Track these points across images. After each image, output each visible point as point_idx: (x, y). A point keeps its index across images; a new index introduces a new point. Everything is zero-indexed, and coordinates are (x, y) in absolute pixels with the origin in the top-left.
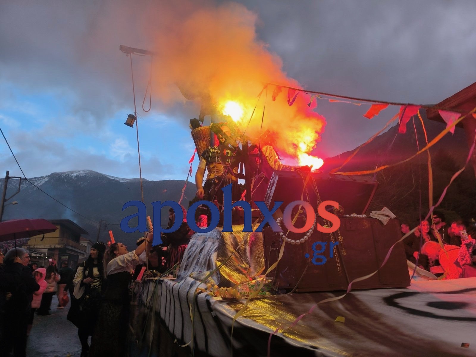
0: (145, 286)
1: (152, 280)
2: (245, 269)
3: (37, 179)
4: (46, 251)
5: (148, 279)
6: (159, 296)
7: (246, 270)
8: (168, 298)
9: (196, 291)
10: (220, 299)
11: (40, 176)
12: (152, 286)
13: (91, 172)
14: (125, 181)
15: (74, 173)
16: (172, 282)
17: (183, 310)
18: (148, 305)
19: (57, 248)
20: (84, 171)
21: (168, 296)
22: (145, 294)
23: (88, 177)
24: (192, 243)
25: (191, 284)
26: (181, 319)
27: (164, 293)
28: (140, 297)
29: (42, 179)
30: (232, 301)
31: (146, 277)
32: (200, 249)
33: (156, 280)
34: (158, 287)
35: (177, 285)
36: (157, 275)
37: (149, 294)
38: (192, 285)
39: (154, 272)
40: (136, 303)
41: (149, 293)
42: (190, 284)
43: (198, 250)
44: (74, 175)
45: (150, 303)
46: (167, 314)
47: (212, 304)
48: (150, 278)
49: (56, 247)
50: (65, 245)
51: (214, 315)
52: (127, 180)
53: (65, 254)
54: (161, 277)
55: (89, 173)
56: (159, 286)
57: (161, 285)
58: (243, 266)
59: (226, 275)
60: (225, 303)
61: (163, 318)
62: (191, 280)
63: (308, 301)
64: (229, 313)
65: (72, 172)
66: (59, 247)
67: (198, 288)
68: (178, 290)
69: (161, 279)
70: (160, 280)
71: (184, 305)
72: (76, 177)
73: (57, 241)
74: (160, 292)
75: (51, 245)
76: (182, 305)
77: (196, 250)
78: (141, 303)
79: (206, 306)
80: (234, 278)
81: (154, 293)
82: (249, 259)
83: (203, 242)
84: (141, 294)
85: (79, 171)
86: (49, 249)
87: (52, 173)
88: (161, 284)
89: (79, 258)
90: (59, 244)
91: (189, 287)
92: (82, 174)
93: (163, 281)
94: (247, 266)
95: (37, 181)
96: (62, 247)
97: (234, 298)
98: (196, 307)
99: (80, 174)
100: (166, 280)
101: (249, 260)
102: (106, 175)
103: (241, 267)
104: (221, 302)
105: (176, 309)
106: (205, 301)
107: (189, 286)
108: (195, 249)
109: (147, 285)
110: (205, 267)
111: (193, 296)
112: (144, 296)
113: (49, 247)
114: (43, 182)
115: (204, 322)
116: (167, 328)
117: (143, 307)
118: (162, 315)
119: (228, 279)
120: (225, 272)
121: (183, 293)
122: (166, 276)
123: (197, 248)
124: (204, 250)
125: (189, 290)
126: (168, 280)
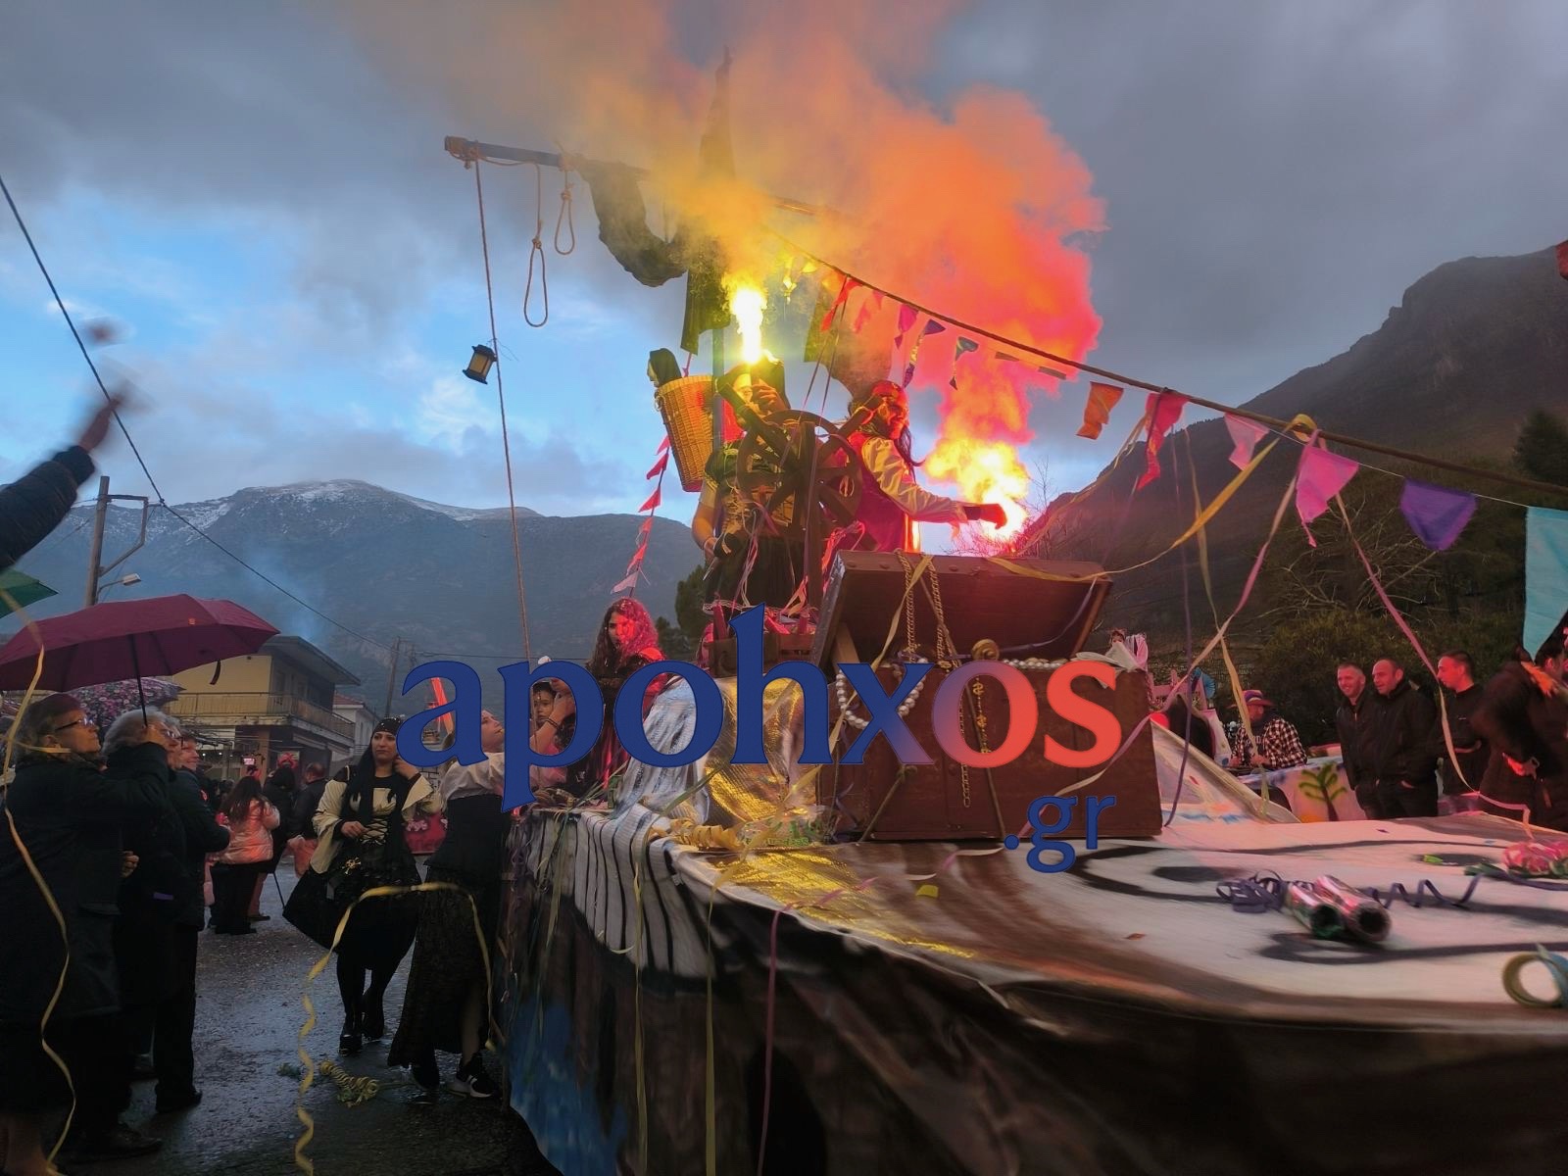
0: (534, 829)
1: (551, 815)
2: (776, 786)
3: (193, 509)
4: (231, 735)
5: (541, 812)
6: (571, 856)
7: (778, 791)
8: (593, 859)
9: (647, 835)
10: (694, 849)
11: (203, 501)
12: (551, 829)
13: (362, 489)
14: (469, 518)
15: (309, 490)
16: (600, 818)
17: (623, 883)
18: (542, 880)
19: (265, 727)
20: (338, 483)
21: (592, 852)
22: (535, 852)
23: (351, 502)
24: (655, 717)
25: (641, 820)
26: (619, 904)
27: (583, 846)
28: (521, 860)
29: (208, 508)
30: (720, 854)
31: (539, 806)
32: (672, 735)
33: (563, 815)
34: (567, 833)
35: (611, 825)
36: (565, 801)
37: (544, 852)
38: (641, 823)
39: (558, 793)
40: (511, 876)
41: (545, 847)
42: (638, 821)
43: (670, 737)
44: (309, 495)
45: (546, 873)
46: (591, 898)
47: (674, 859)
48: (547, 810)
49: (261, 723)
50: (289, 717)
51: (678, 882)
52: (474, 515)
53: (290, 745)
54: (574, 806)
55: (355, 490)
56: (571, 830)
57: (574, 827)
58: (772, 779)
59: (727, 802)
60: (703, 858)
61: (583, 909)
62: (640, 811)
63: (890, 858)
64: (708, 877)
65: (302, 487)
66: (269, 722)
67: (651, 828)
68: (611, 836)
69: (575, 811)
70: (571, 815)
71: (626, 870)
72: (315, 502)
73: (263, 703)
74: (572, 844)
75: (245, 717)
76: (621, 872)
77: (663, 736)
78: (526, 877)
79: (663, 865)
80: (745, 808)
81: (557, 846)
82: (786, 763)
83: (680, 717)
84: (523, 851)
85: (324, 484)
86: (238, 728)
87: (242, 488)
88: (576, 824)
89: (333, 759)
90: (269, 714)
91: (635, 828)
92: (334, 493)
93: (579, 816)
94: (782, 780)
95: (194, 516)
96: (279, 724)
97: (725, 849)
98: (646, 870)
99: (325, 494)
100: (587, 814)
101: (787, 765)
102: (408, 496)
103: (766, 783)
104: (695, 855)
105: (609, 884)
106: (662, 855)
107: (636, 824)
108: (661, 733)
109: (539, 828)
110: (682, 778)
111: (641, 847)
112: (531, 856)
113: (239, 723)
114: (214, 519)
115: (665, 905)
116: (591, 934)
117: (529, 885)
118: (579, 903)
119: (729, 809)
120: (723, 793)
121: (623, 844)
122: (587, 804)
123: (666, 732)
124: (681, 738)
125: (635, 834)
126: (592, 817)
